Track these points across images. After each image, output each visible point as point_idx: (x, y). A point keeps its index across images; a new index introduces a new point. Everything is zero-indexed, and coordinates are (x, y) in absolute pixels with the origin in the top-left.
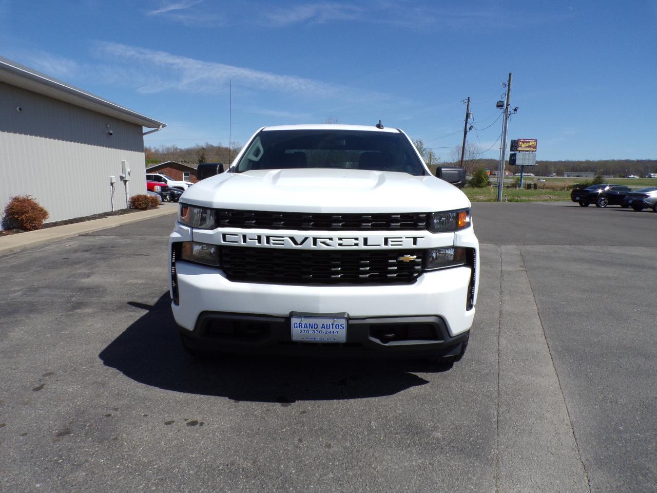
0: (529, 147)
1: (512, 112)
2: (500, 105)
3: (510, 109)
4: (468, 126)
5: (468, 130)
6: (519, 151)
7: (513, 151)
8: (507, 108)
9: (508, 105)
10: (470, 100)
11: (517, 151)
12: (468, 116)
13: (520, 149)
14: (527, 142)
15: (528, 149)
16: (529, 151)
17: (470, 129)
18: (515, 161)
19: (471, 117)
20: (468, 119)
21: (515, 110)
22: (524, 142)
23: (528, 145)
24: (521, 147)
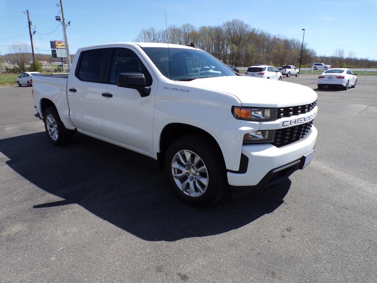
0: (63, 46)
1: (67, 24)
2: (58, 19)
3: (66, 22)
4: (32, 31)
5: (32, 33)
6: (57, 48)
7: (53, 48)
8: (63, 21)
9: (63, 19)
10: (29, 11)
11: (55, 48)
12: (30, 23)
13: (57, 47)
14: (61, 43)
15: (62, 47)
16: (63, 49)
17: (34, 33)
18: (56, 55)
19: (33, 24)
20: (31, 26)
21: (69, 23)
22: (59, 43)
23: (62, 44)
24: (58, 46)
